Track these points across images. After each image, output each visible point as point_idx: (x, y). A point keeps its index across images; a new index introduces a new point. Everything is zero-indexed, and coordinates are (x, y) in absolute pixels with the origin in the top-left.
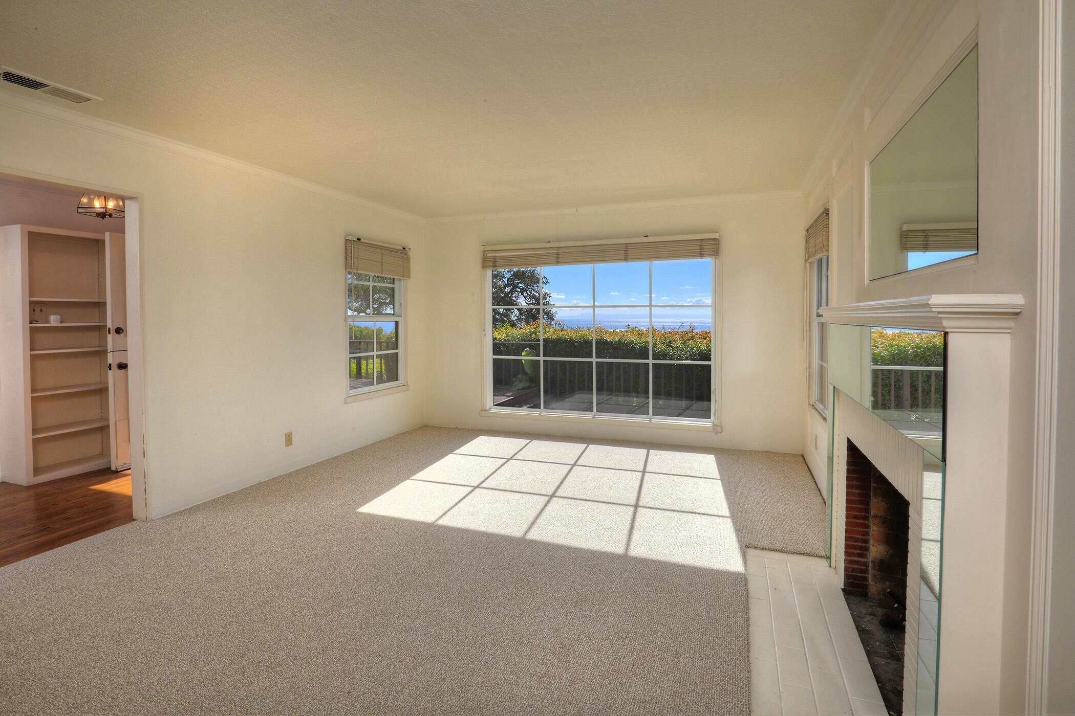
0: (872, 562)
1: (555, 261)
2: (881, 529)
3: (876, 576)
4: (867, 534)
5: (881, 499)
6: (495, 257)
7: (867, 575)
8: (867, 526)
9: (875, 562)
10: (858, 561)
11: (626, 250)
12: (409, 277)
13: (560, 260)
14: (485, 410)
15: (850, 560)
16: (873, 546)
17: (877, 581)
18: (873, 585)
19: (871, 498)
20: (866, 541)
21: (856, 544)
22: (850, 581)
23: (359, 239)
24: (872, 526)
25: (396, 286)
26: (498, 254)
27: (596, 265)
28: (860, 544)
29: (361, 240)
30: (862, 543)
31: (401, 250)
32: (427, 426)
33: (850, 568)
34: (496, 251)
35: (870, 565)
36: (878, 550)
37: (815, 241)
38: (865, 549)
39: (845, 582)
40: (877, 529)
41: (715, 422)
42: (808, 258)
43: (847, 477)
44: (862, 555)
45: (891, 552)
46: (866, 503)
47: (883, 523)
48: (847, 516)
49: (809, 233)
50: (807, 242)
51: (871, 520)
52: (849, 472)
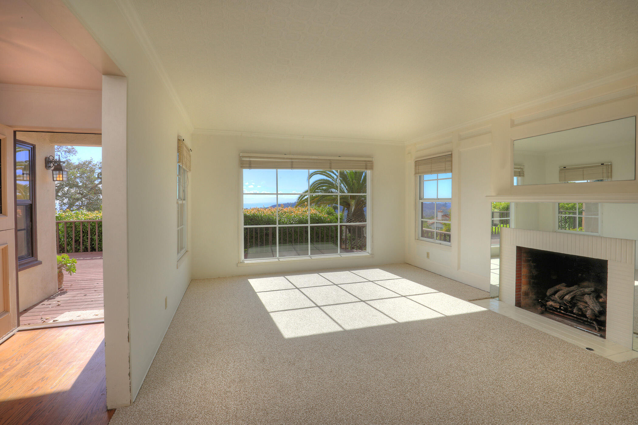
1: (290, 166)
3: (523, 298)
5: (525, 268)
6: (250, 161)
9: (523, 293)
11: (330, 163)
12: (190, 170)
13: (294, 166)
14: (240, 263)
15: (517, 294)
16: (522, 287)
17: (524, 300)
19: (522, 268)
21: (518, 287)
22: (517, 301)
24: (522, 279)
26: (252, 159)
30: (520, 287)
33: (517, 297)
34: (250, 157)
36: (524, 288)
37: (431, 166)
38: (520, 289)
39: (515, 303)
40: (524, 280)
41: (370, 252)
42: (416, 173)
43: (516, 262)
44: (520, 291)
45: (528, 287)
46: (521, 271)
47: (526, 277)
48: (516, 277)
49: (417, 163)
50: (416, 166)
51: (522, 277)
52: (517, 259)
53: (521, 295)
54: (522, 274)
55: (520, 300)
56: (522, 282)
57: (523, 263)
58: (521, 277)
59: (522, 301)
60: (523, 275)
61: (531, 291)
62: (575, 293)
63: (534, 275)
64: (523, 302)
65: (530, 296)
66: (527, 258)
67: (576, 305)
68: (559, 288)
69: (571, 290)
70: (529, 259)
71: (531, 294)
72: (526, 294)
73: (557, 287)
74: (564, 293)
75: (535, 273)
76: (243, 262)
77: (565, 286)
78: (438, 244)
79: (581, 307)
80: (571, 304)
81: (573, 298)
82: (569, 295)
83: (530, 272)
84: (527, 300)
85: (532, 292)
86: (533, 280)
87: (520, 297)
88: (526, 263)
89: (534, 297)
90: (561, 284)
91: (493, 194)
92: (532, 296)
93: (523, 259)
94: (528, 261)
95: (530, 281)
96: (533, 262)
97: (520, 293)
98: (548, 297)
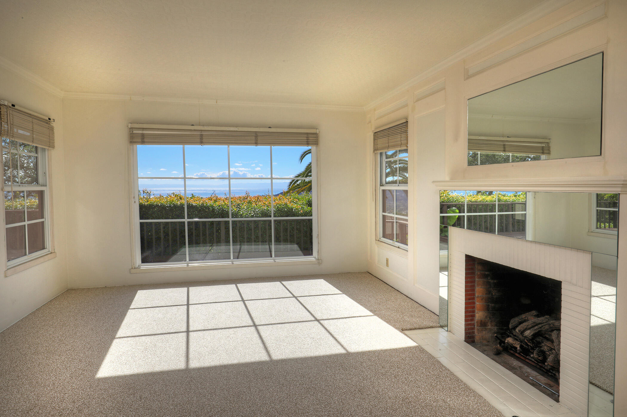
0: (477, 322)
1: (199, 141)
2: (481, 303)
3: (478, 330)
4: (474, 307)
5: (480, 287)
6: (142, 134)
7: (474, 331)
8: (474, 303)
9: (478, 322)
10: (471, 324)
11: (256, 137)
12: (53, 147)
13: (204, 140)
14: (135, 268)
15: (467, 324)
16: (477, 313)
17: (479, 332)
18: (477, 335)
19: (476, 287)
20: (474, 312)
21: (470, 314)
22: (468, 335)
23: (13, 105)
24: (476, 302)
25: (39, 155)
26: (145, 132)
27: (230, 146)
28: (471, 314)
29: (16, 107)
30: (472, 313)
31: (46, 120)
32: (72, 289)
33: (467, 328)
34: (143, 129)
35: (476, 324)
36: (479, 315)
37: (388, 140)
38: (474, 316)
39: (465, 336)
40: (478, 304)
41: (317, 257)
42: (375, 150)
43: (465, 277)
44: (472, 320)
45: (486, 315)
46: (474, 290)
47: (482, 300)
48: (466, 299)
49: (377, 135)
50: (374, 140)
51: (476, 299)
52: (466, 274)
53: (475, 325)
54: (476, 295)
55: (474, 333)
56: (476, 307)
57: (477, 279)
58: (474, 299)
59: (476, 333)
60: (478, 297)
61: (490, 320)
62: (541, 328)
63: (495, 297)
64: (478, 336)
65: (489, 327)
66: (482, 272)
67: (539, 345)
68: (525, 317)
69: (539, 322)
70: (487, 273)
71: (489, 324)
72: (483, 324)
73: (523, 316)
74: (528, 325)
75: (495, 293)
76: (139, 267)
77: (535, 316)
78: (396, 247)
79: (545, 348)
80: (533, 343)
81: (535, 335)
82: (532, 329)
83: (489, 292)
84: (484, 332)
85: (491, 322)
86: (493, 305)
87: (474, 328)
88: (482, 280)
89: (495, 329)
90: (530, 313)
91: (447, 178)
92: (492, 327)
93: (477, 273)
94: (485, 276)
95: (489, 305)
96: (492, 279)
97: (472, 322)
98: (510, 330)
